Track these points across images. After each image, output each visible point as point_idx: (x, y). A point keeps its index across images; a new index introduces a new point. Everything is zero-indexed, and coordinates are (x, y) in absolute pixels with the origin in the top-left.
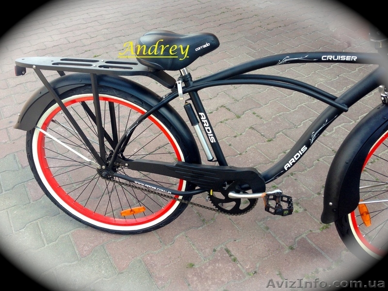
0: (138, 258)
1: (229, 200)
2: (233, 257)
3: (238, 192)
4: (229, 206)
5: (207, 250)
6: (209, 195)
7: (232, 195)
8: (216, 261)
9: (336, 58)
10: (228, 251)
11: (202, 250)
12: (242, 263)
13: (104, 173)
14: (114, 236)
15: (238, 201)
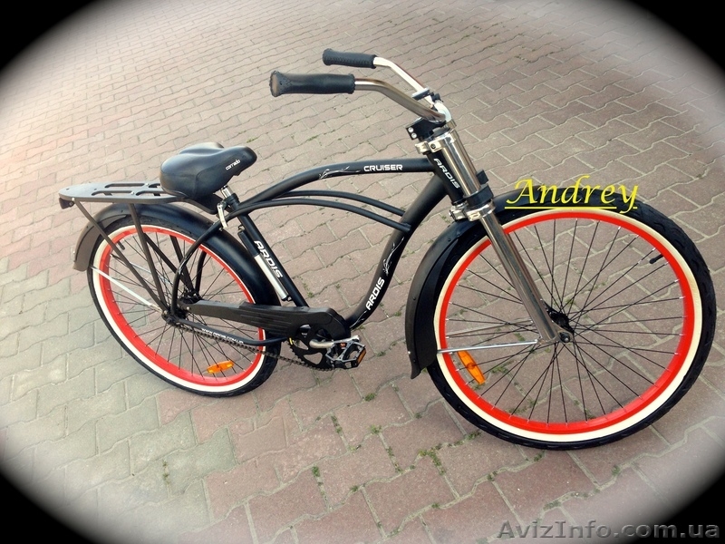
0: (226, 426)
1: (313, 351)
2: (338, 427)
3: (319, 340)
4: (316, 358)
5: (309, 418)
6: (290, 344)
7: (314, 344)
8: (317, 431)
9: (379, 168)
10: (334, 419)
11: (303, 417)
12: (346, 434)
13: (169, 319)
14: (205, 398)
15: (323, 351)
